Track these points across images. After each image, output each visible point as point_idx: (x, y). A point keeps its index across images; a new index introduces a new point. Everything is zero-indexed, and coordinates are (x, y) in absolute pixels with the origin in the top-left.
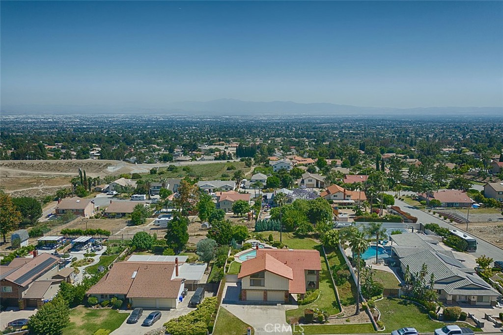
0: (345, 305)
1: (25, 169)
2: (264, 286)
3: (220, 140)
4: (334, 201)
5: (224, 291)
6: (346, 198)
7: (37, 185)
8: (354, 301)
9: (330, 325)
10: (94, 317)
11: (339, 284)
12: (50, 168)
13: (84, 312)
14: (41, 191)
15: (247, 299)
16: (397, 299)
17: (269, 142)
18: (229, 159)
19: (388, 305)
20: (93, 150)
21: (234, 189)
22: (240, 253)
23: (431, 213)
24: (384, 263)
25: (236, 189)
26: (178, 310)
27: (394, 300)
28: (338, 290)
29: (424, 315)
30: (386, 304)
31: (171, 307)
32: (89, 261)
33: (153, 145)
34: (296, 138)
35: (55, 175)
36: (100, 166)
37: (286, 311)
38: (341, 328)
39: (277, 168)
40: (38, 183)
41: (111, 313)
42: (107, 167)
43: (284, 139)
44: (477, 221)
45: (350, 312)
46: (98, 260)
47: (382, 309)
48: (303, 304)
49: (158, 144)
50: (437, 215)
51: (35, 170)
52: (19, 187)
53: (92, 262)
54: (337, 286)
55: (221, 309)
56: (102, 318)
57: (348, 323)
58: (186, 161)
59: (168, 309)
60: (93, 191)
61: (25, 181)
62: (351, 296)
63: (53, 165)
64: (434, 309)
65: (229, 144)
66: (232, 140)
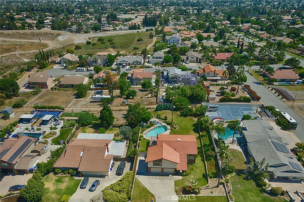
0: (211, 178)
1: (5, 37)
2: (162, 166)
3: (132, 10)
4: (208, 78)
5: (137, 164)
6: (215, 75)
7: (14, 51)
8: (217, 175)
9: (201, 196)
10: (60, 183)
11: (208, 160)
12: (21, 36)
13: (54, 179)
14: (18, 55)
15: (151, 171)
16: (243, 175)
17: (166, 10)
18: (138, 29)
19: (237, 180)
20: (47, 19)
21: (142, 63)
22: (146, 130)
23: (270, 89)
24: (237, 143)
25: (143, 63)
26: (110, 177)
27: (241, 176)
28: (207, 164)
29: (259, 188)
30: (235, 179)
31: (105, 175)
32: (53, 134)
33: (87, 15)
34: (184, 6)
35: (25, 42)
36: (53, 35)
37: (175, 181)
38: (207, 198)
39: (171, 41)
40: (15, 49)
41: (70, 180)
42: (58, 36)
43: (176, 7)
44: (299, 99)
45: (213, 184)
46: (59, 132)
47: (233, 184)
48: (185, 176)
49: (90, 13)
50: (274, 91)
51: (11, 38)
52: (3, 52)
53: (55, 134)
54: (206, 161)
55: (135, 179)
56: (65, 184)
57: (212, 195)
58: (110, 30)
59: (103, 177)
60: (51, 63)
61: (7, 47)
62: (215, 171)
63: (22, 34)
64: (265, 185)
65: (138, 13)
66: (140, 9)
